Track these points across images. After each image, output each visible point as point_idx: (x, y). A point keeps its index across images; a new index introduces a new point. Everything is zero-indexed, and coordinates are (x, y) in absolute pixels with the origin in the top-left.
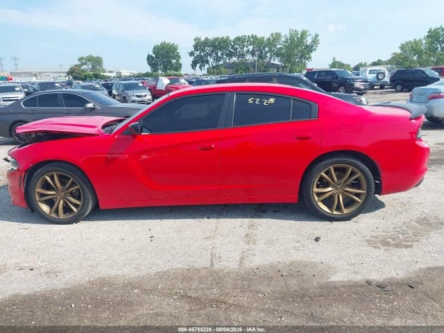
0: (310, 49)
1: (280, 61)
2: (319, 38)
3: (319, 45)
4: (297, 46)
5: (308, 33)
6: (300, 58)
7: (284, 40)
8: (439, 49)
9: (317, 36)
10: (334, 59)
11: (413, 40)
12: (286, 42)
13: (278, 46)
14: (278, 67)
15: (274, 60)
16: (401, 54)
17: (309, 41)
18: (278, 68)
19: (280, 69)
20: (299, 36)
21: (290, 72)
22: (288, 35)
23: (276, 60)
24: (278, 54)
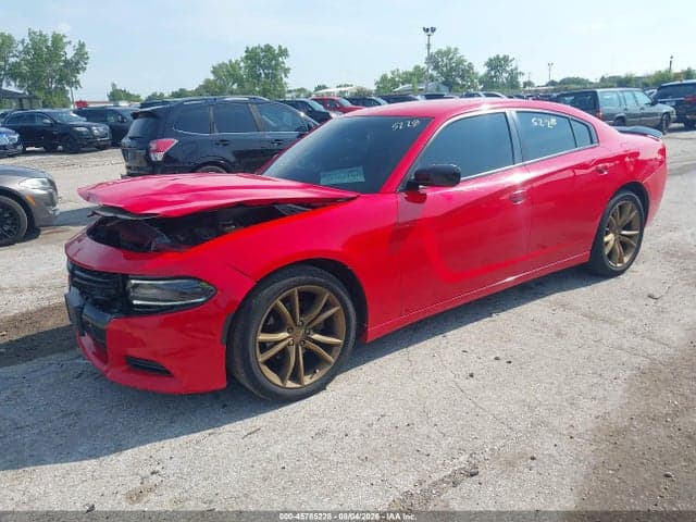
0: (74, 67)
1: (21, 87)
2: (86, 49)
3: (89, 61)
4: (49, 61)
5: (65, 40)
6: (60, 81)
7: (20, 48)
8: (263, 76)
9: (82, 46)
10: (114, 85)
11: (227, 62)
12: (27, 53)
13: (12, 60)
14: (20, 98)
15: (9, 84)
16: (215, 81)
17: (70, 53)
18: (21, 100)
19: (25, 102)
20: (49, 44)
21: (45, 106)
22: (27, 41)
23: (12, 83)
24: (14, 73)
